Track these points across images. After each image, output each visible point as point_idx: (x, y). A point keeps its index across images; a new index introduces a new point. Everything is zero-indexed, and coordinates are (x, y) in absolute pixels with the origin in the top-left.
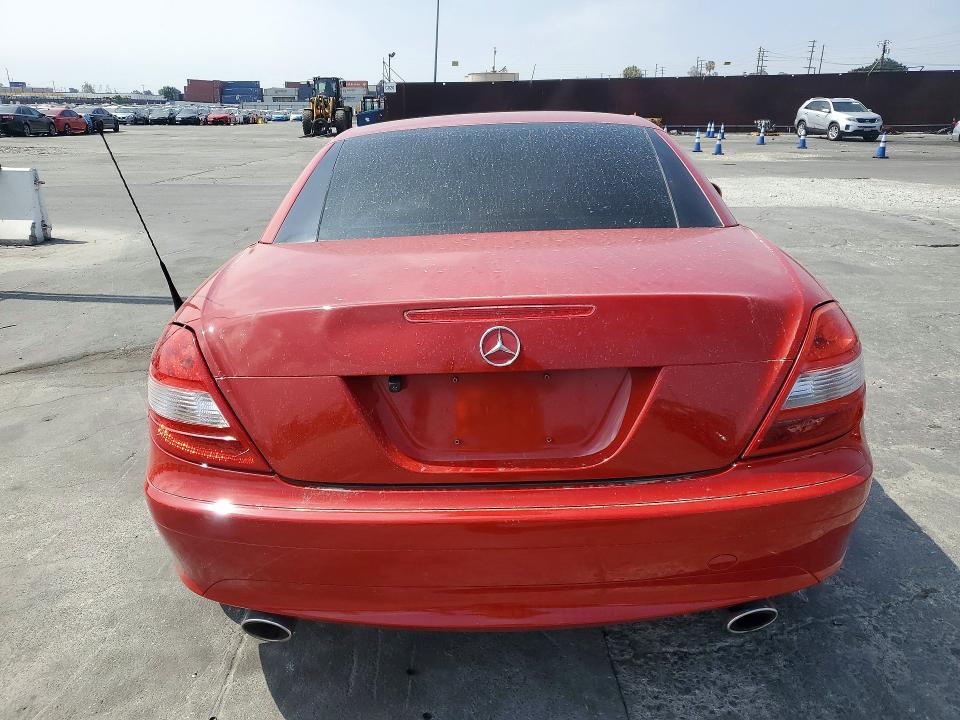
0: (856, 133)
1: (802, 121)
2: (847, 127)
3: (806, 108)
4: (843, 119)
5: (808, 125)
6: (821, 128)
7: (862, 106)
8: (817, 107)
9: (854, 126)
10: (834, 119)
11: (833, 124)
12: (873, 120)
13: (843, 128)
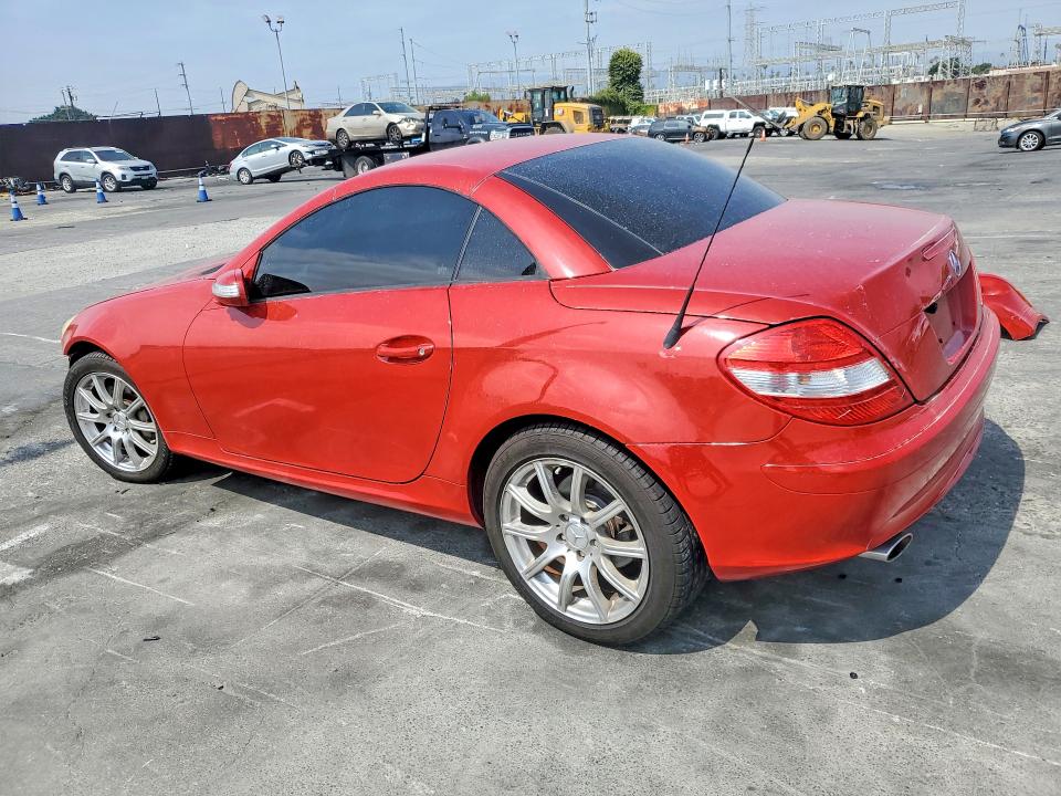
0: (134, 182)
1: (63, 175)
2: (124, 176)
3: (62, 159)
4: (116, 169)
5: (74, 178)
6: (90, 180)
7: (126, 154)
8: (78, 157)
9: (130, 175)
10: (106, 169)
11: (105, 174)
12: (146, 168)
13: (119, 179)
